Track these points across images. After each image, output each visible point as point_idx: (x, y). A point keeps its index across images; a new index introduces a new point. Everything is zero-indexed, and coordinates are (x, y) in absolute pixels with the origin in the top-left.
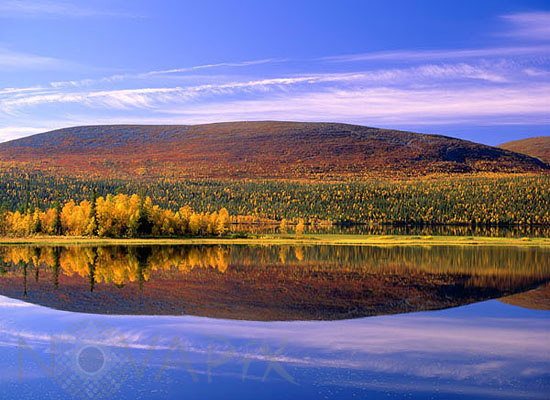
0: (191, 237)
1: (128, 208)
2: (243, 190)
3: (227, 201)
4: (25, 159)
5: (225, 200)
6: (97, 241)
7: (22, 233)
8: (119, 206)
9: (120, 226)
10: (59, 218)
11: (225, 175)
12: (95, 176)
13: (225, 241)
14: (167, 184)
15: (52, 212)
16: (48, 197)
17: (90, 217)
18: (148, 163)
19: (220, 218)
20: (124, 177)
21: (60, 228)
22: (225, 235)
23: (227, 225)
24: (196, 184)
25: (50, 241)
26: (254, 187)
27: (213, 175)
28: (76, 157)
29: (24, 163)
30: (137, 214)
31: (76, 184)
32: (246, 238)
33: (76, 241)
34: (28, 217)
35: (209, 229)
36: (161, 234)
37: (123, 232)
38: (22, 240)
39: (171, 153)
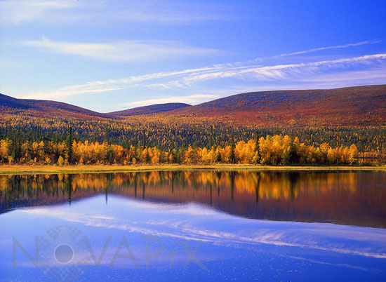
0: (329, 165)
1: (281, 145)
2: (367, 134)
3: (356, 142)
4: (212, 116)
5: (354, 140)
6: (260, 167)
7: (209, 162)
8: (276, 144)
9: (276, 157)
10: (233, 152)
11: (354, 123)
12: (260, 126)
13: (354, 168)
14: (311, 131)
15: (228, 148)
16: (228, 140)
17: (255, 151)
18: (297, 117)
19: (351, 151)
20: (280, 126)
21: (234, 159)
22: (355, 164)
23: (356, 157)
24: (333, 130)
25: (227, 167)
26: (376, 132)
27: (345, 124)
28: (247, 114)
29: (211, 118)
30: (289, 149)
31: (247, 131)
32: (370, 166)
33: (245, 167)
34: (212, 152)
35: (342, 159)
36: (306, 163)
37: (278, 161)
38: (208, 167)
39: (315, 109)
